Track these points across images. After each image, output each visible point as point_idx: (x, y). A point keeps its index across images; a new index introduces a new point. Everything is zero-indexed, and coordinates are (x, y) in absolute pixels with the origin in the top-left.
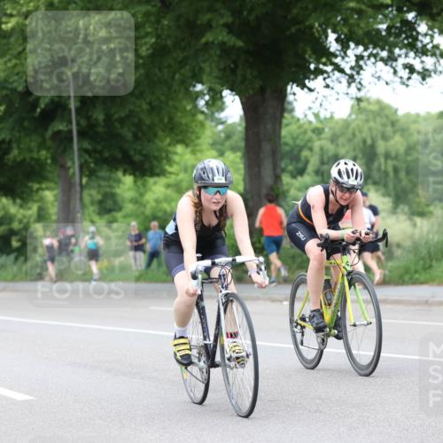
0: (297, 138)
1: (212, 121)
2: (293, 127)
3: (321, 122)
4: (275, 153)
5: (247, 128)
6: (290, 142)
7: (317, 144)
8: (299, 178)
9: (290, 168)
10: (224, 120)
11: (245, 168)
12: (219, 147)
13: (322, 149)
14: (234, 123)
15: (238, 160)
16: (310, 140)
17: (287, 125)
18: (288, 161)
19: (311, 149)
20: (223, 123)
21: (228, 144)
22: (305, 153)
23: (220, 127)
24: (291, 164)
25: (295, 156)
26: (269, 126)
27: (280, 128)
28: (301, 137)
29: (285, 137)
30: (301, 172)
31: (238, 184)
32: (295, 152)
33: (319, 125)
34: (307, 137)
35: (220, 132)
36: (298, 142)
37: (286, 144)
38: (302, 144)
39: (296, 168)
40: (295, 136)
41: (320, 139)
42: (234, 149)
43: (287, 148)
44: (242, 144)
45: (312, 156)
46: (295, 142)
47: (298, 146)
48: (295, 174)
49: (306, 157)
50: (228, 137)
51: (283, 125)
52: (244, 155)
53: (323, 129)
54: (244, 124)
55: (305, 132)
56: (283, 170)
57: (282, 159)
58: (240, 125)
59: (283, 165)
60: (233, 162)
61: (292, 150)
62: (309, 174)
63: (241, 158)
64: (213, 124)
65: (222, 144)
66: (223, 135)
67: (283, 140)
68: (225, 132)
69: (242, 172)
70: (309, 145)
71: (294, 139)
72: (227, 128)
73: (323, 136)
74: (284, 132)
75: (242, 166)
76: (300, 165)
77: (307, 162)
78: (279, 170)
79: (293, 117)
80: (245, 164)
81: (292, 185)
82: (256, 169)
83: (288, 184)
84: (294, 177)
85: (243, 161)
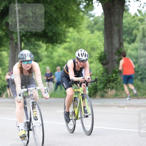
0: (131, 24)
1: (87, 15)
2: (129, 18)
3: (143, 15)
4: (120, 32)
5: (105, 19)
6: (128, 26)
7: (141, 27)
8: (132, 44)
9: (128, 39)
10: (93, 15)
11: (104, 39)
12: (91, 28)
13: (143, 29)
14: (99, 16)
15: (101, 35)
16: (137, 25)
17: (125, 17)
18: (127, 36)
19: (138, 29)
20: (93, 16)
21: (95, 27)
22: (135, 32)
23: (92, 19)
24: (128, 37)
25: (130, 33)
26: (116, 18)
27: (122, 19)
28: (133, 23)
29: (124, 23)
30: (133, 41)
31: (101, 47)
32: (130, 31)
33: (142, 17)
34: (136, 23)
35: (92, 21)
36: (131, 26)
37: (125, 27)
38: (133, 27)
39: (131, 39)
40: (130, 23)
41: (142, 24)
42: (99, 30)
43: (126, 29)
44: (103, 27)
45: (138, 33)
46: (130, 26)
47: (131, 28)
48: (130, 42)
49: (135, 34)
50: (96, 23)
51: (124, 17)
52: (104, 33)
53: (144, 19)
54: (104, 17)
55: (135, 21)
56: (124, 40)
57: (123, 34)
58: (101, 17)
59: (124, 38)
60: (98, 36)
61: (128, 30)
62: (137, 42)
63: (102, 34)
64: (88, 17)
65: (93, 27)
66: (93, 22)
67: (124, 25)
68: (94, 21)
69: (103, 41)
70: (137, 27)
71: (129, 24)
72: (95, 19)
73: (144, 23)
74: (124, 21)
75: (103, 38)
76: (133, 38)
77: (136, 36)
78: (122, 40)
79: (128, 13)
80: (104, 37)
81: (129, 48)
82: (110, 40)
83: (126, 47)
84: (130, 43)
85: (104, 35)
